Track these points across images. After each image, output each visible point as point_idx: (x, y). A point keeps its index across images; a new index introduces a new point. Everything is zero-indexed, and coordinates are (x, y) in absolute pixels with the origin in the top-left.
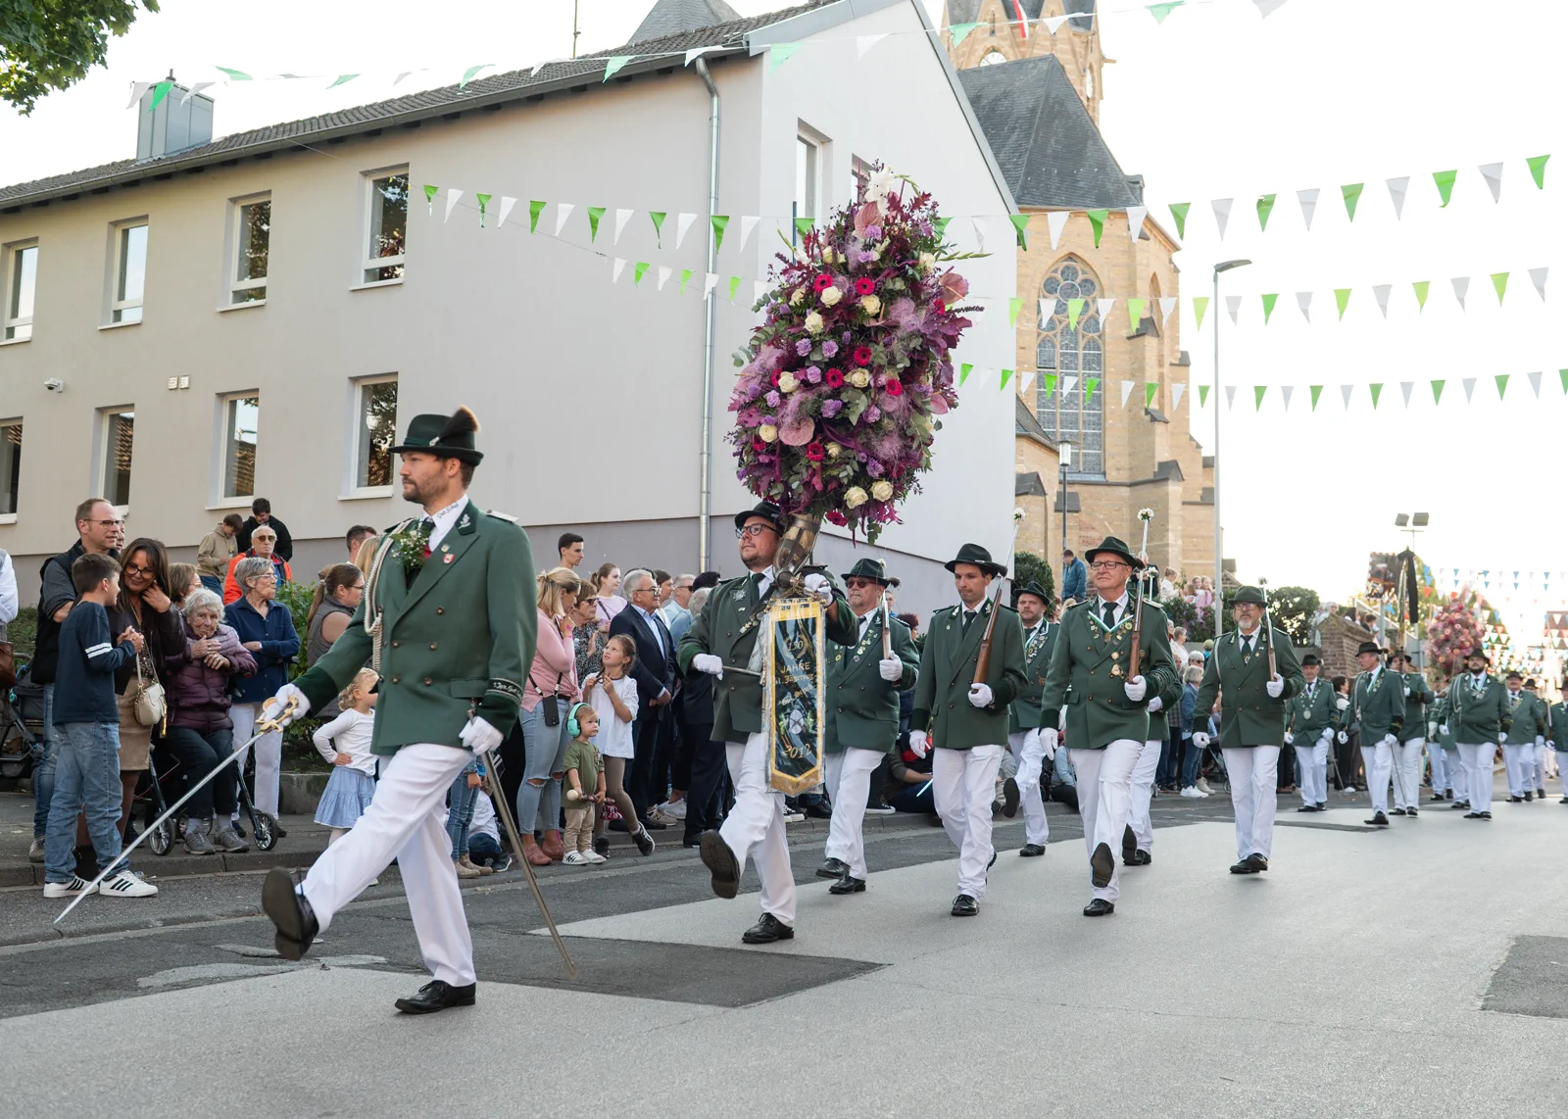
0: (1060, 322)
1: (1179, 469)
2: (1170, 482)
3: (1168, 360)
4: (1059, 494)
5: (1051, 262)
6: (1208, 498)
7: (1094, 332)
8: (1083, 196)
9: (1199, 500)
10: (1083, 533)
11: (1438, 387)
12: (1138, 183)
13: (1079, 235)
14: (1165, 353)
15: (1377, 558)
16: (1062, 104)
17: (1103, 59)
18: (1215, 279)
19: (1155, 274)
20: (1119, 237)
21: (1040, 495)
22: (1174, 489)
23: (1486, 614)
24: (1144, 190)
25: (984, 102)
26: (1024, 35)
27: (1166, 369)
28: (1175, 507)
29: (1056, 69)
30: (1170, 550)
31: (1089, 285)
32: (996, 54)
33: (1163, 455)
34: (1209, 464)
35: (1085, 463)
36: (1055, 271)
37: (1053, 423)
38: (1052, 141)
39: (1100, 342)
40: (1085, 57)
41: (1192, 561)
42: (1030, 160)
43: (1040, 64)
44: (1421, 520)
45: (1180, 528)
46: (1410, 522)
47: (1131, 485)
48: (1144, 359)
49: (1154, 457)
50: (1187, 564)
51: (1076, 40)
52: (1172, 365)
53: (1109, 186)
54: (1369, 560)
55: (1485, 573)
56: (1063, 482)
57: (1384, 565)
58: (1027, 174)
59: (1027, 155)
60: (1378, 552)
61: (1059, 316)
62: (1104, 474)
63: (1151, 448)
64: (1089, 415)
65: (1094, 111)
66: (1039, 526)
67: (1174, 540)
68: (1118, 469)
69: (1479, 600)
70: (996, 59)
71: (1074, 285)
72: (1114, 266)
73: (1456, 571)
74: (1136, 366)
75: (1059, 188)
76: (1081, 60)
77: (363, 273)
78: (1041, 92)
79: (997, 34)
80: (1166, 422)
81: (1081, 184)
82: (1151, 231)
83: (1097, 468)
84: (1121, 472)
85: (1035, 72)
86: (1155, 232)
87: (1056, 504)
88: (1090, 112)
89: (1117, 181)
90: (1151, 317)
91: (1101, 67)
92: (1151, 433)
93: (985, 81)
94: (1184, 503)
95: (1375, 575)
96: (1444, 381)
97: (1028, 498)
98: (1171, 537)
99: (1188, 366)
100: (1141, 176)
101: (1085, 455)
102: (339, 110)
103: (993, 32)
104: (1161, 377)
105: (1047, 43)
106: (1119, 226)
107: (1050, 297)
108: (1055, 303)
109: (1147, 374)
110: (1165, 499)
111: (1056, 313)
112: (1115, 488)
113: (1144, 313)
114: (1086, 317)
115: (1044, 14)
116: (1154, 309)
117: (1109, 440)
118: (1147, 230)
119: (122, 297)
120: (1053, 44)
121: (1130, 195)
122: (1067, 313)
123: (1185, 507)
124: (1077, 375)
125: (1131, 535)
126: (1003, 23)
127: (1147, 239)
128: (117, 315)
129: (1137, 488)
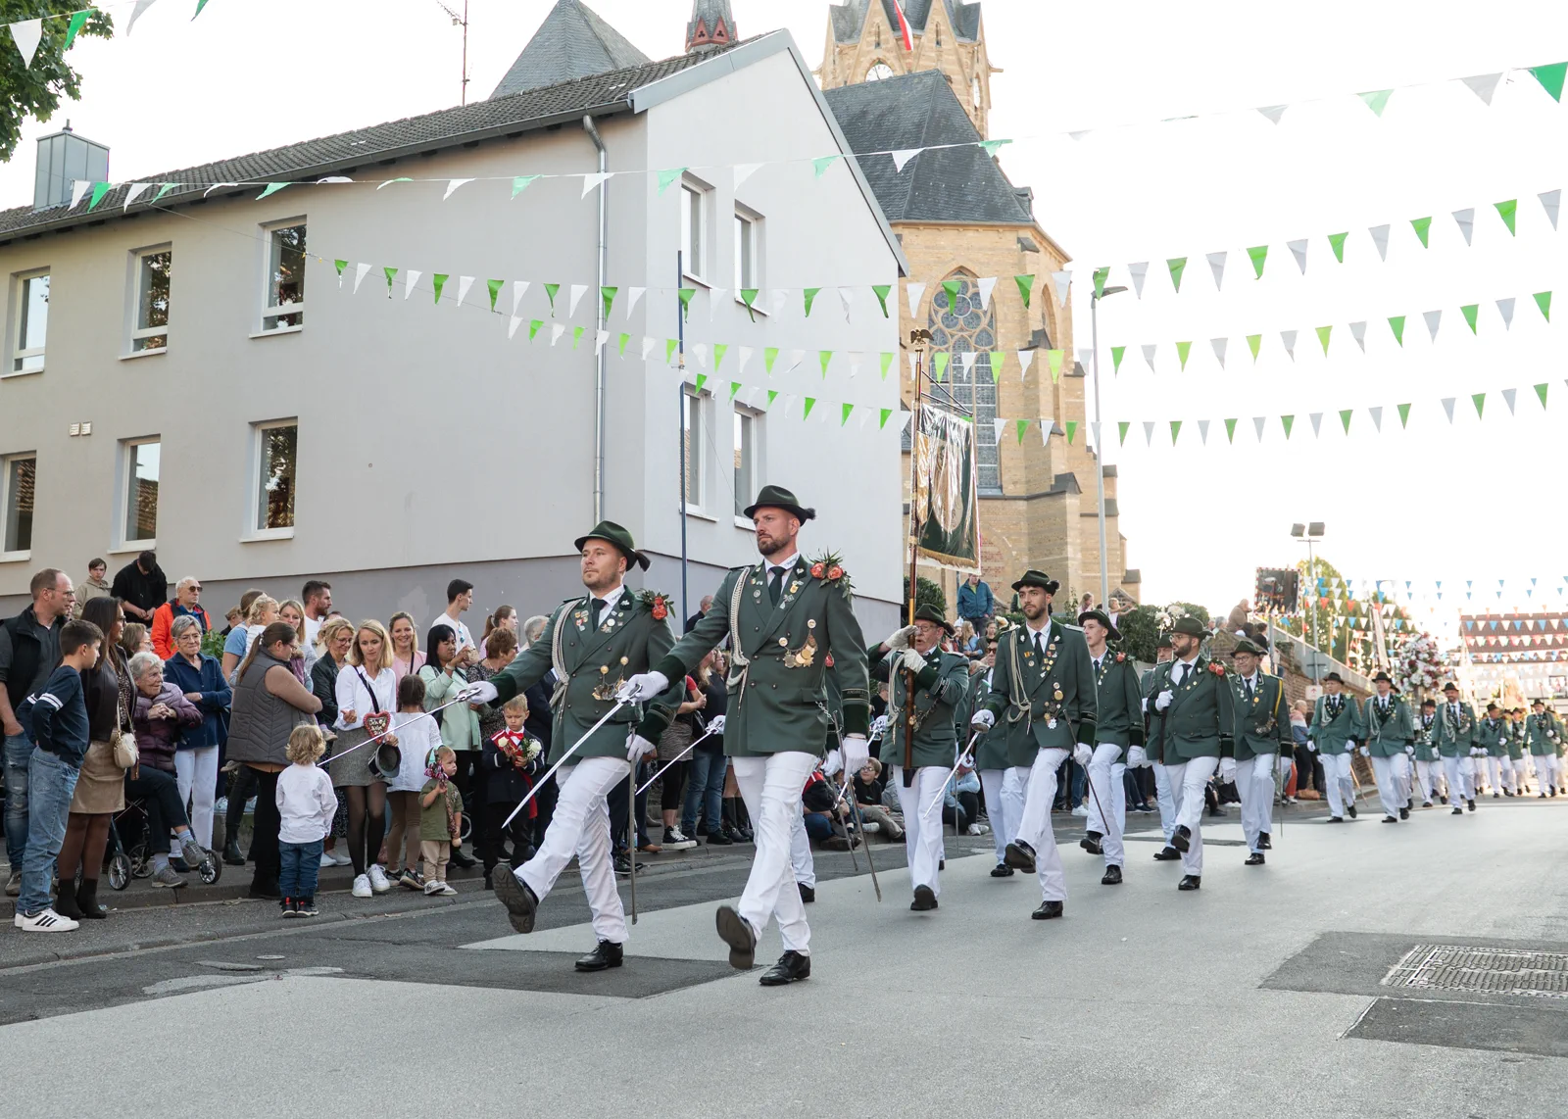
0: (952, 336)
1: (1076, 481)
2: (1067, 495)
3: (1062, 371)
5: (941, 276)
6: (1108, 509)
7: (986, 345)
8: (972, 209)
9: (1100, 511)
11: (1287, 421)
12: (1026, 195)
13: (968, 249)
15: (1265, 573)
16: (947, 118)
17: (990, 69)
18: (1093, 306)
19: (1046, 286)
20: (1008, 249)
22: (1071, 502)
24: (1033, 202)
26: (909, 47)
27: (1061, 381)
28: (1073, 520)
29: (941, 82)
30: (1070, 563)
32: (881, 66)
33: (1059, 467)
34: (1109, 473)
35: (980, 477)
38: (939, 156)
40: (972, 67)
41: (1093, 574)
42: (917, 175)
43: (927, 79)
44: (1317, 530)
45: (1078, 541)
46: (1306, 532)
47: (1029, 498)
48: (1037, 371)
49: (1049, 469)
50: (1088, 577)
51: (961, 50)
52: (1066, 376)
53: (998, 199)
54: (1255, 575)
57: (1273, 579)
58: (914, 189)
59: (914, 170)
60: (1264, 567)
61: (950, 330)
62: (1001, 487)
63: (1047, 461)
64: (984, 428)
65: (982, 123)
67: (1073, 553)
68: (1015, 483)
70: (882, 72)
71: (964, 299)
72: (1005, 279)
74: (1028, 379)
75: (946, 203)
76: (967, 70)
77: (262, 321)
78: (927, 106)
79: (882, 45)
80: (1062, 435)
81: (970, 198)
82: (1041, 243)
83: (993, 482)
84: (1018, 486)
85: (920, 86)
86: (1045, 244)
88: (977, 124)
89: (1005, 194)
90: (1044, 329)
91: (988, 76)
93: (870, 97)
94: (1082, 515)
95: (1264, 589)
96: (1293, 416)
98: (1070, 551)
99: (1083, 376)
100: (1029, 189)
101: (981, 469)
102: (234, 156)
103: (878, 44)
104: (1056, 388)
105: (933, 55)
106: (1009, 240)
107: (942, 312)
108: (946, 318)
109: (1041, 387)
110: (1063, 512)
111: (948, 326)
112: (1012, 502)
113: (1036, 326)
114: (978, 330)
115: (930, 26)
116: (1047, 321)
117: (1005, 456)
118: (1037, 242)
119: (23, 346)
120: (940, 54)
121: (1019, 208)
122: (958, 327)
123: (1085, 519)
124: (970, 389)
125: (1030, 549)
126: (889, 36)
127: (1038, 252)
128: (19, 363)
129: (1035, 501)
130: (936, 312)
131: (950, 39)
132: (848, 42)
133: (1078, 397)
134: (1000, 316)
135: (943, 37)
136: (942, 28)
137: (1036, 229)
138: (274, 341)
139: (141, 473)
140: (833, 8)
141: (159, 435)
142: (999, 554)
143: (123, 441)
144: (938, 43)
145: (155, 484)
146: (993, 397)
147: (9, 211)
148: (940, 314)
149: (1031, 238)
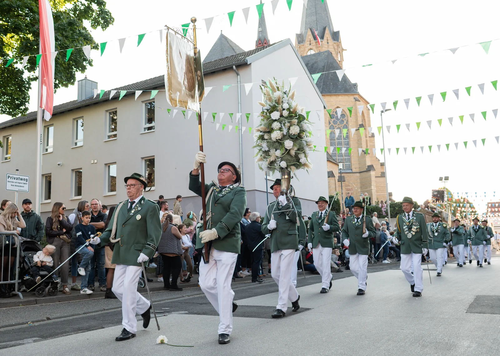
0: (336, 127)
1: (374, 167)
2: (371, 171)
3: (368, 136)
4: (339, 177)
6: (383, 175)
8: (340, 90)
9: (380, 176)
10: (346, 187)
12: (356, 85)
13: (340, 101)
14: (367, 134)
15: (434, 191)
16: (332, 65)
17: (343, 50)
18: (381, 115)
19: (363, 111)
20: (351, 101)
21: (333, 177)
22: (372, 173)
23: (468, 205)
24: (358, 87)
25: (310, 65)
26: (320, 44)
27: (368, 138)
28: (373, 179)
29: (330, 54)
30: (373, 191)
31: (343, 115)
32: (311, 50)
33: (369, 163)
34: (382, 165)
35: (346, 167)
36: (333, 112)
37: (335, 156)
38: (330, 75)
39: (348, 132)
40: (338, 49)
42: (324, 82)
43: (325, 53)
44: (447, 178)
45: (375, 184)
46: (443, 179)
47: (360, 173)
48: (361, 136)
49: (366, 164)
51: (335, 45)
52: (369, 137)
53: (347, 87)
55: (467, 193)
56: (340, 173)
57: (436, 193)
58: (324, 85)
59: (322, 79)
60: (434, 189)
62: (352, 170)
63: (365, 161)
64: (346, 153)
65: (341, 64)
66: (333, 186)
67: (373, 188)
68: (356, 168)
69: (466, 200)
70: (312, 52)
73: (458, 193)
74: (359, 138)
75: (333, 88)
76: (337, 50)
77: (144, 129)
78: (326, 61)
79: (311, 44)
80: (369, 154)
81: (339, 87)
82: (361, 99)
83: (349, 168)
85: (324, 55)
87: (338, 179)
88: (340, 65)
89: (350, 85)
91: (342, 52)
92: (365, 157)
93: (310, 59)
94: (376, 177)
95: (434, 196)
97: (330, 178)
98: (373, 187)
99: (374, 137)
100: (357, 83)
101: (345, 165)
103: (310, 44)
104: (367, 141)
105: (326, 46)
106: (351, 98)
107: (332, 120)
108: (334, 121)
109: (362, 140)
110: (370, 176)
111: (334, 124)
112: (355, 174)
113: (361, 123)
114: (343, 125)
115: (325, 38)
116: (363, 121)
117: (353, 160)
118: (359, 99)
119: (77, 139)
120: (328, 46)
121: (354, 89)
122: (337, 124)
123: (376, 178)
124: (342, 142)
125: (361, 187)
126: (313, 42)
127: (360, 101)
128: (76, 144)
129: (362, 173)
130: (331, 120)
131: (331, 42)
132: (302, 44)
133: (373, 143)
134: (350, 121)
135: (329, 41)
136: (329, 39)
137: (359, 95)
138: (147, 134)
139: (111, 175)
140: (297, 35)
141: (116, 162)
142: (352, 189)
143: (106, 164)
144: (328, 43)
145: (115, 177)
146: (348, 144)
147: (71, 102)
148: (332, 121)
149: (358, 98)
